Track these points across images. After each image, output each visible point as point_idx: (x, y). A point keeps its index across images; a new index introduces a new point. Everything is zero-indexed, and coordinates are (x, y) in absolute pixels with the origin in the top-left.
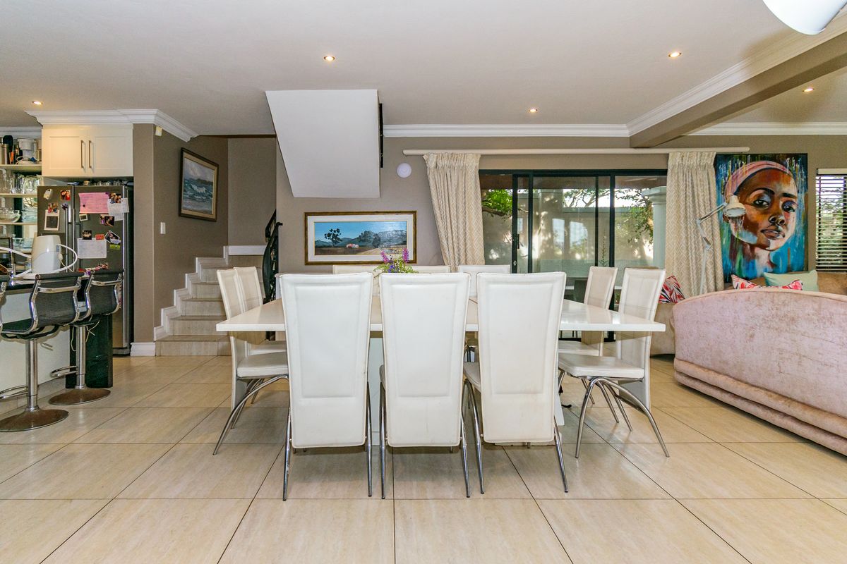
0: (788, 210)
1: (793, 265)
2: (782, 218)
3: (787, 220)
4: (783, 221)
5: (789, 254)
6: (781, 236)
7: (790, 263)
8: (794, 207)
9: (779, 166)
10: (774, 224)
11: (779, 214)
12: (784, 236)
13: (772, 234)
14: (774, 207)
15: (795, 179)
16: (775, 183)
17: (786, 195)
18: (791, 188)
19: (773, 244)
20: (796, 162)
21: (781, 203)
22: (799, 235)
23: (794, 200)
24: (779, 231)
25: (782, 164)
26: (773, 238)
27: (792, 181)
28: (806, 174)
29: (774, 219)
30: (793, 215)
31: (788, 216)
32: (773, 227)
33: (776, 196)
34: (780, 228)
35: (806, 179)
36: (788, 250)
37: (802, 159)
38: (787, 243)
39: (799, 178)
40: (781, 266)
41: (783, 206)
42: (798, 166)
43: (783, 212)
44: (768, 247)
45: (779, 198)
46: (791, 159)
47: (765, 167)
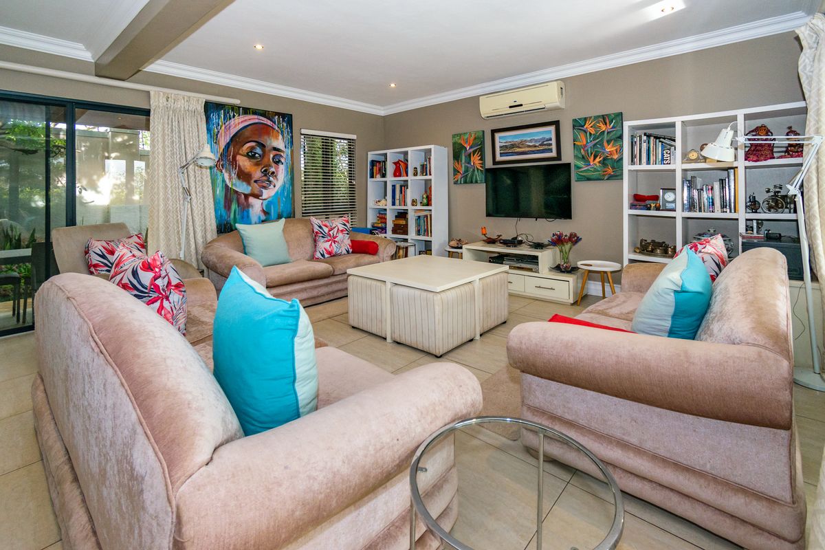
0: (278, 162)
1: (282, 212)
2: (273, 170)
3: (277, 171)
4: (273, 173)
5: (279, 202)
6: (272, 186)
7: (281, 211)
8: (283, 160)
9: (269, 123)
10: (265, 175)
11: (270, 166)
12: (275, 186)
13: (264, 184)
14: (265, 160)
15: (283, 136)
16: (266, 137)
17: (275, 149)
18: (279, 143)
19: (266, 194)
20: (283, 121)
21: (272, 156)
22: (287, 186)
23: (282, 154)
24: (270, 182)
25: (271, 121)
26: (265, 188)
27: (280, 137)
28: (292, 133)
29: (266, 171)
30: (282, 167)
31: (278, 168)
32: (265, 178)
33: (267, 149)
34: (271, 178)
35: (292, 137)
36: (279, 199)
37: (288, 118)
38: (277, 193)
39: (285, 135)
40: (272, 214)
41: (273, 159)
42: (285, 125)
43: (273, 164)
44: (261, 196)
45: (270, 151)
46: (279, 117)
47: (257, 121)
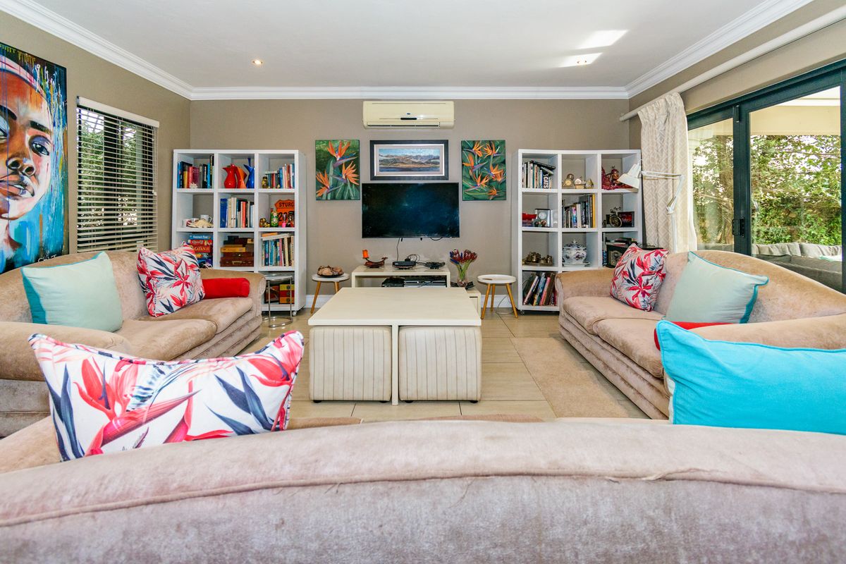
0: (40, 150)
1: (48, 241)
2: (29, 163)
3: (38, 167)
4: (30, 169)
5: (41, 224)
6: (28, 194)
7: (44, 239)
8: (48, 147)
9: (24, 74)
10: (15, 172)
11: (24, 155)
12: (33, 195)
13: (12, 190)
14: (16, 143)
15: (49, 102)
16: (17, 100)
17: (34, 125)
18: (42, 115)
19: (15, 208)
20: (51, 75)
21: (28, 137)
22: (56, 194)
23: (48, 136)
24: (25, 185)
25: (28, 71)
26: (13, 196)
27: (45, 104)
28: (65, 100)
29: (16, 164)
30: (46, 160)
31: (40, 161)
32: (14, 178)
33: (19, 122)
34: (27, 180)
35: (65, 108)
36: (41, 218)
37: (58, 74)
38: (37, 205)
39: (54, 102)
40: (28, 246)
41: (31, 143)
42: (54, 84)
43: (31, 153)
44: (7, 212)
45: (24, 127)
46: (43, 67)
